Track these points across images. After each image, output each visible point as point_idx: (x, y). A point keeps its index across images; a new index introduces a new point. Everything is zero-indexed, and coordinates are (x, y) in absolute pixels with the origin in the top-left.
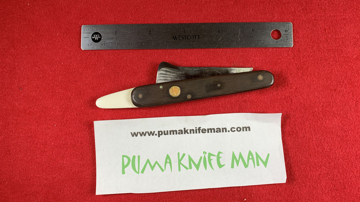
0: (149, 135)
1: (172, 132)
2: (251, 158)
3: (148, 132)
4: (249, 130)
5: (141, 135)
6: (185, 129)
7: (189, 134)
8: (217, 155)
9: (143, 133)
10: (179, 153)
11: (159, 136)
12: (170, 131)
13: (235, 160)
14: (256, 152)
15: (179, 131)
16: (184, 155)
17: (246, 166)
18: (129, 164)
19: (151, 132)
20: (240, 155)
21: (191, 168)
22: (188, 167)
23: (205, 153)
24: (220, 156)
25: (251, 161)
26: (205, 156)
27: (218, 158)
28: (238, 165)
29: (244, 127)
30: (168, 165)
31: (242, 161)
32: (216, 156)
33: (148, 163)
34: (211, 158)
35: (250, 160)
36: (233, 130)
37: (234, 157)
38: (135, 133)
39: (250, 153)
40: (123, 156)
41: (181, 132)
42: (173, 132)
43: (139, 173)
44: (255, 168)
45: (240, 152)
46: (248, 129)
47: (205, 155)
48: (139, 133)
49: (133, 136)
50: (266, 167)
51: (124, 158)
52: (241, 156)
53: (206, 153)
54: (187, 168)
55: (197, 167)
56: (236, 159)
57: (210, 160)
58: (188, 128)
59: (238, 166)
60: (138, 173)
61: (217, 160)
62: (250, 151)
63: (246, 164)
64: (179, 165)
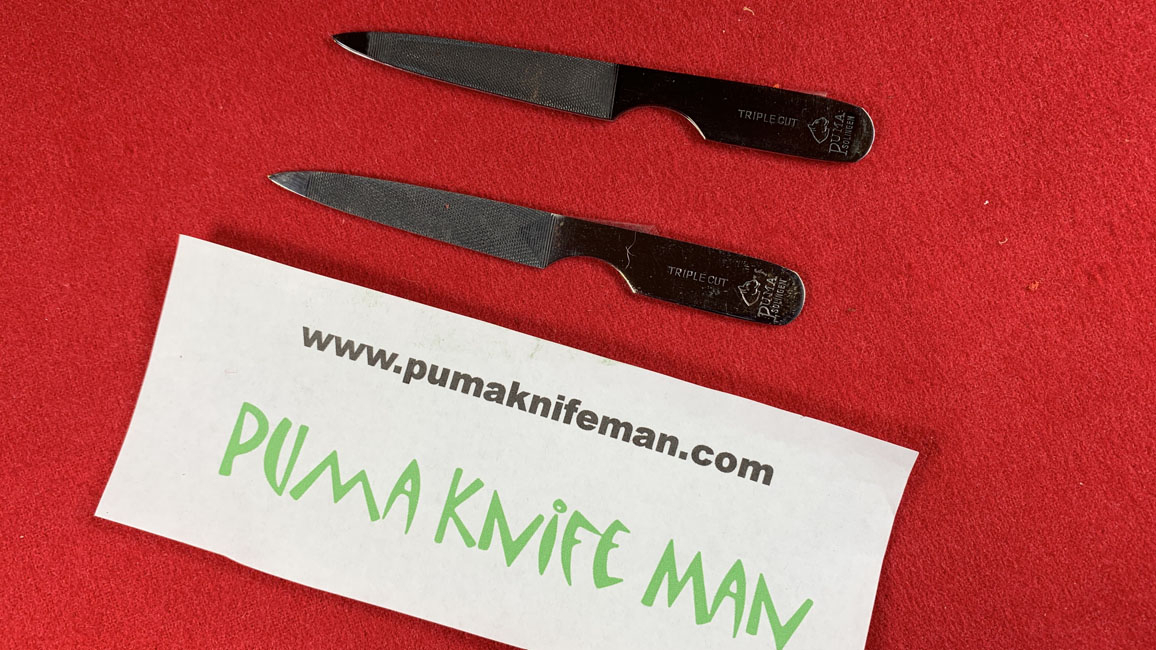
0: (372, 362)
1: (462, 382)
2: (735, 592)
3: (370, 349)
4: (767, 481)
6: (516, 385)
7: (527, 414)
8: (602, 532)
9: (350, 344)
10: (459, 472)
11: (407, 380)
13: (668, 576)
14: (761, 575)
16: (477, 485)
17: (703, 616)
18: (257, 445)
19: (382, 353)
20: (696, 564)
21: (485, 544)
22: (477, 537)
23: (560, 505)
24: (613, 541)
25: (728, 603)
26: (554, 521)
27: (606, 544)
28: (671, 598)
29: (751, 460)
30: (403, 501)
32: (597, 532)
33: (329, 468)
34: (576, 537)
35: (727, 597)
36: (703, 455)
37: (668, 562)
38: (318, 334)
39: (737, 572)
40: (246, 408)
41: (496, 393)
42: (467, 383)
43: (280, 494)
45: (699, 553)
46: (763, 472)
47: (556, 517)
48: (333, 341)
49: (308, 343)
51: (248, 413)
52: (696, 568)
53: (564, 509)
54: (469, 542)
55: (512, 550)
56: (673, 576)
57: (570, 541)
59: (670, 603)
60: (279, 491)
61: (598, 549)
62: (739, 562)
63: (706, 607)
64: (443, 517)
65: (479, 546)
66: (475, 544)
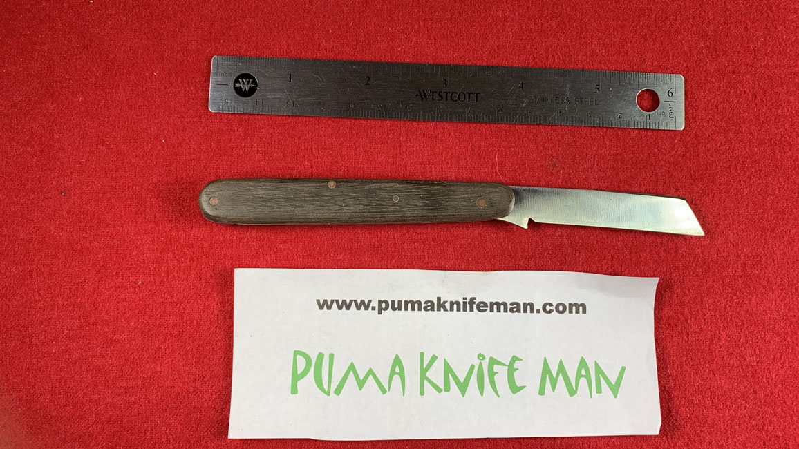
0: (358, 308)
1: (410, 305)
2: (584, 373)
3: (356, 301)
4: (584, 311)
5: (340, 308)
6: (439, 299)
7: (449, 312)
8: (508, 364)
9: (344, 302)
10: (422, 354)
11: (380, 313)
12: (405, 302)
13: (548, 376)
14: (596, 361)
15: (425, 303)
16: (434, 358)
17: (572, 392)
18: (308, 372)
19: (363, 302)
20: (561, 365)
21: (447, 389)
22: (442, 386)
23: (481, 356)
24: (515, 367)
25: (583, 381)
26: (481, 366)
27: (511, 370)
28: (553, 388)
29: (573, 303)
30: (397, 379)
31: (564, 379)
32: (505, 365)
33: (351, 373)
34: (495, 370)
35: (581, 378)
36: (548, 308)
37: (546, 369)
38: (325, 302)
39: (583, 364)
40: (296, 353)
41: (430, 306)
42: (412, 305)
43: (329, 395)
44: (591, 397)
45: (561, 360)
46: (580, 308)
47: (481, 363)
48: (335, 302)
49: (321, 308)
50: (615, 397)
51: (298, 356)
52: (561, 369)
53: (484, 358)
54: (439, 390)
55: (463, 387)
56: (551, 376)
57: (492, 374)
58: (447, 298)
59: (554, 391)
60: (328, 393)
61: (508, 374)
62: (582, 357)
63: (572, 386)
64: (421, 381)
65: (445, 391)
66: (442, 390)
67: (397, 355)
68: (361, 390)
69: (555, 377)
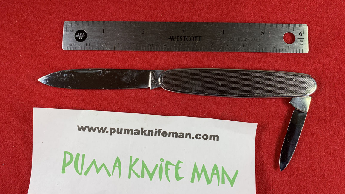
0: (99, 131)
2: (216, 173)
4: (218, 140)
5: (90, 131)
6: (142, 129)
9: (92, 128)
10: (131, 157)
11: (111, 134)
12: (125, 129)
13: (196, 173)
14: (222, 166)
15: (135, 130)
16: (137, 160)
17: (209, 182)
18: (71, 163)
19: (102, 128)
21: (143, 176)
22: (140, 175)
24: (179, 167)
25: (215, 177)
26: (161, 165)
27: (177, 168)
30: (117, 169)
31: (205, 175)
34: (168, 168)
35: (214, 175)
36: (199, 137)
37: (195, 169)
38: (82, 127)
39: (215, 167)
41: (137, 132)
42: (128, 131)
43: (81, 175)
44: (219, 186)
45: (204, 164)
46: (215, 137)
47: (161, 163)
48: (87, 128)
49: (80, 130)
50: (232, 186)
51: (66, 154)
53: (163, 161)
54: (138, 176)
55: (151, 176)
56: (198, 173)
57: (167, 170)
59: (199, 181)
61: (175, 170)
62: (215, 164)
63: (209, 179)
64: (129, 171)
65: (142, 177)
66: (140, 177)
67: (118, 157)
68: (97, 174)
69: (200, 173)
